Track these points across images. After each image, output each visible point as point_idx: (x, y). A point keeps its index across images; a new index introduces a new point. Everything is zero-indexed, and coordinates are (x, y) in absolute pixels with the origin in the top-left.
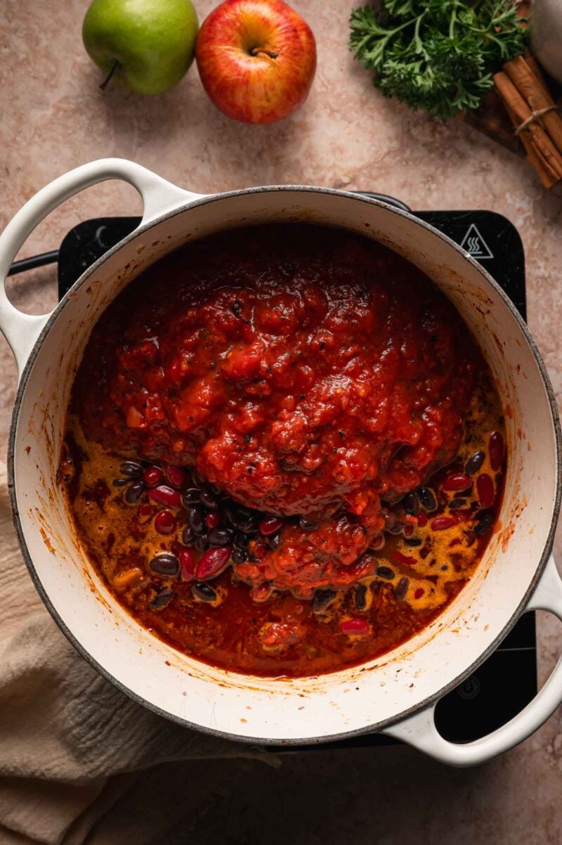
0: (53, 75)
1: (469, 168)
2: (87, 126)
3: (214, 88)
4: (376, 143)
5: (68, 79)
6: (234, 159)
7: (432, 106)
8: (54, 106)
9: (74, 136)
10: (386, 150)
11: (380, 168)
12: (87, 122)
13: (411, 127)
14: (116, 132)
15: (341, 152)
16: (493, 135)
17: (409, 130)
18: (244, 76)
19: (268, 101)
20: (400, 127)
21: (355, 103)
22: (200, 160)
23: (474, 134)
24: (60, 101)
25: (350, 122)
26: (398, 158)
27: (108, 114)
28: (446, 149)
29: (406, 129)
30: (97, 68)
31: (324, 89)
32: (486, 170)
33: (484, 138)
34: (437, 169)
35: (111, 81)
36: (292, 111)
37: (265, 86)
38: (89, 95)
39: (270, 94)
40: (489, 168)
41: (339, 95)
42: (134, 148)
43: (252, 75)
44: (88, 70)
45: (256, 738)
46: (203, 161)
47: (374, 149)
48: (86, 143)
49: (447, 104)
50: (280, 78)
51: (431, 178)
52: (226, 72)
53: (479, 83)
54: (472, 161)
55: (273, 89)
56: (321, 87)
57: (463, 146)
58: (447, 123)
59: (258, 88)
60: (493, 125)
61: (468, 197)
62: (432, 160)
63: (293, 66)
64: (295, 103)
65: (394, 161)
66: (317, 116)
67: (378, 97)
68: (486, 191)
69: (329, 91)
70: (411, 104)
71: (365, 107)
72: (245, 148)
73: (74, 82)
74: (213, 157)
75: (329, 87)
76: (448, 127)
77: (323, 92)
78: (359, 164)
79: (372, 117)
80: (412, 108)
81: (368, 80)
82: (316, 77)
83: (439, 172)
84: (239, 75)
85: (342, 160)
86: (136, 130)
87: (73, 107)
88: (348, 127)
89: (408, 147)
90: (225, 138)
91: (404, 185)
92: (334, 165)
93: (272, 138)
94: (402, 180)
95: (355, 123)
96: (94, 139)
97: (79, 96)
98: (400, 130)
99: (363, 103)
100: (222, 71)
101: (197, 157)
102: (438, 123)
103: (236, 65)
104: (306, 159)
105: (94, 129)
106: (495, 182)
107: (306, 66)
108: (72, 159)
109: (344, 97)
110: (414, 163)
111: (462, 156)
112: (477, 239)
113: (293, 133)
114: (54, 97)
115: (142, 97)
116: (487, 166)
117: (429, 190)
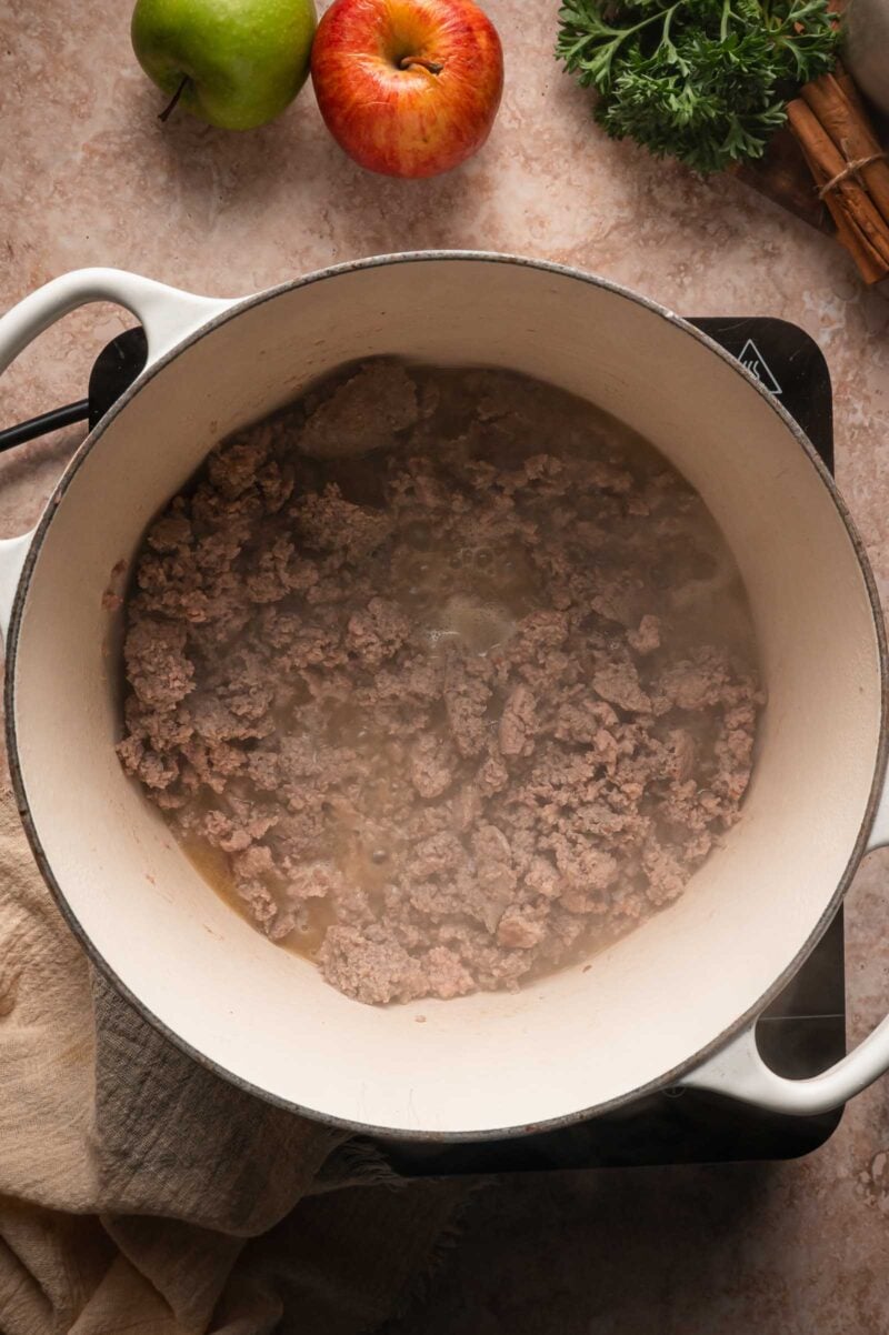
0: (85, 98)
1: (744, 252)
2: (137, 179)
3: (339, 120)
4: (596, 210)
5: (108, 104)
6: (370, 234)
7: (687, 152)
8: (86, 147)
9: (117, 196)
10: (612, 222)
11: (603, 251)
12: (138, 172)
13: (654, 186)
14: (184, 189)
15: (542, 224)
16: (785, 201)
17: (650, 191)
18: (387, 101)
19: (425, 141)
20: (635, 184)
21: (565, 148)
22: (317, 236)
23: (753, 197)
24: (96, 139)
25: (556, 177)
26: (631, 235)
27: (172, 161)
28: (708, 221)
29: (645, 189)
30: (154, 87)
31: (515, 125)
32: (772, 255)
33: (769, 204)
34: (694, 252)
35: (177, 107)
36: (462, 159)
37: (421, 116)
38: (140, 130)
39: (429, 130)
40: (776, 252)
41: (539, 134)
42: (212, 216)
43: (400, 99)
44: (140, 91)
45: (484, 1132)
46: (321, 237)
47: (593, 220)
48: (136, 206)
49: (711, 147)
50: (444, 105)
51: (683, 268)
52: (358, 94)
53: (764, 117)
54: (749, 240)
55: (434, 122)
56: (510, 122)
57: (736, 217)
58: (711, 180)
59: (410, 119)
60: (784, 182)
61: (741, 298)
62: (685, 238)
63: (468, 86)
64: (468, 145)
65: (626, 239)
66: (504, 167)
67: (600, 137)
68: (772, 288)
69: (523, 126)
70: (653, 148)
71: (582, 153)
72: (387, 217)
73: (116, 109)
74: (338, 231)
75: (523, 121)
76: (712, 186)
77: (513, 129)
78: (569, 245)
79: (591, 171)
80: (655, 155)
81: (586, 111)
82: (502, 105)
83: (696, 257)
84: (378, 99)
85: (542, 237)
86: (215, 187)
87: (115, 148)
88: (552, 184)
89: (647, 217)
90: (357, 200)
91: (640, 279)
92: (530, 244)
93: (431, 201)
94: (638, 270)
95: (565, 177)
96: (150, 200)
97: (124, 132)
98: (636, 190)
99: (578, 147)
100: (352, 92)
101: (312, 231)
102: (696, 179)
103: (376, 83)
104: (486, 236)
105: (149, 184)
106: (785, 275)
107: (485, 86)
108: (114, 232)
109: (546, 136)
110: (658, 243)
111: (734, 234)
112: (757, 363)
113: (465, 194)
114: (85, 133)
115: (226, 135)
116: (773, 248)
117: (681, 285)
